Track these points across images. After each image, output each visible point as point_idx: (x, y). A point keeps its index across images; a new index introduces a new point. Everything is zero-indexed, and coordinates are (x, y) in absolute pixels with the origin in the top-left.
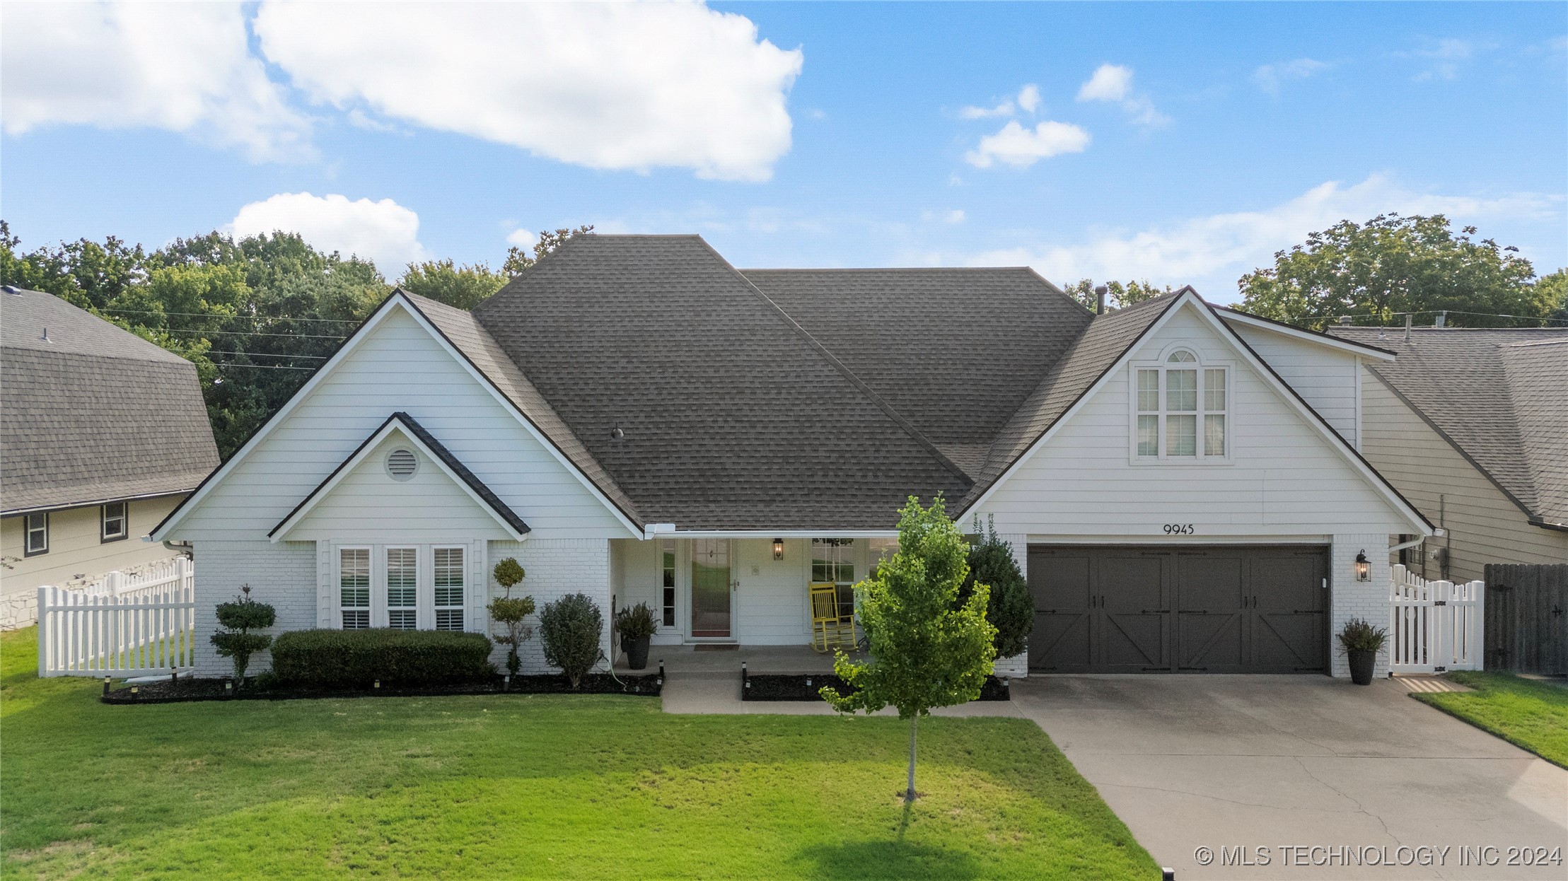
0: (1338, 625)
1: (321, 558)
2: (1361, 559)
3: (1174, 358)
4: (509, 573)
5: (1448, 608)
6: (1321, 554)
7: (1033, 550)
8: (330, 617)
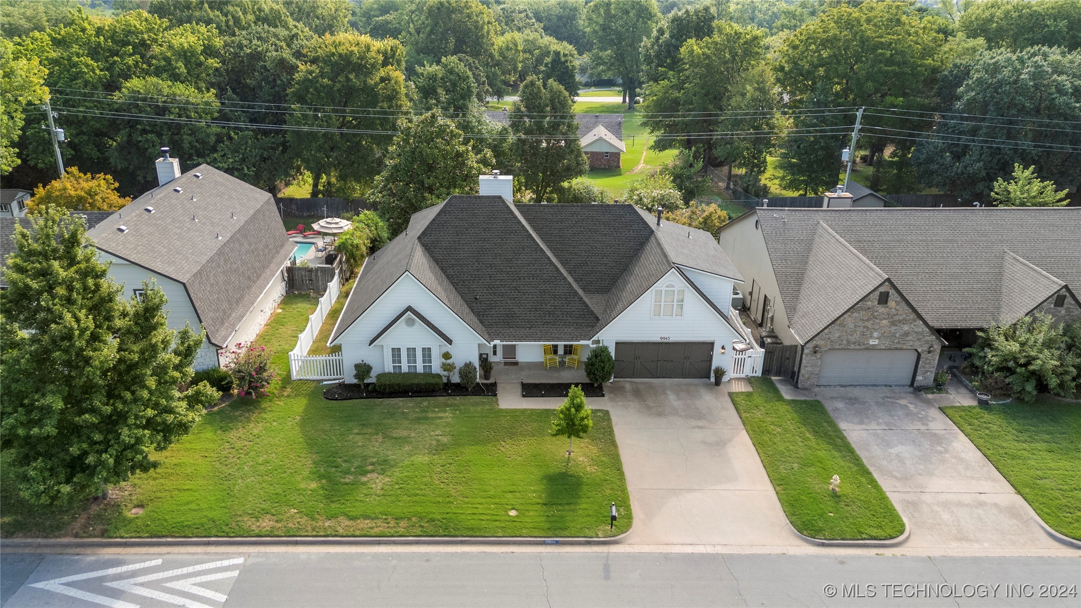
0: (713, 368)
1: (385, 350)
2: (723, 348)
3: (667, 287)
4: (447, 356)
5: (752, 359)
6: (712, 344)
7: (618, 344)
8: (389, 368)
